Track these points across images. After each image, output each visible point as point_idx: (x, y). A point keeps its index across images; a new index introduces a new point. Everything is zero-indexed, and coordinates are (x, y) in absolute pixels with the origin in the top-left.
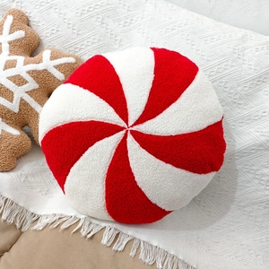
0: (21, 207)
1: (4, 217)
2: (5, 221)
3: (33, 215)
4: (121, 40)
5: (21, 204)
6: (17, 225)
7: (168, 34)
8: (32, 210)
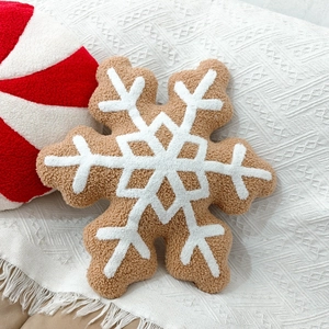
0: (31, 281)
1: (6, 293)
2: (7, 299)
3: (46, 292)
4: (176, 55)
5: (32, 276)
6: (23, 305)
7: (240, 45)
8: (45, 285)
